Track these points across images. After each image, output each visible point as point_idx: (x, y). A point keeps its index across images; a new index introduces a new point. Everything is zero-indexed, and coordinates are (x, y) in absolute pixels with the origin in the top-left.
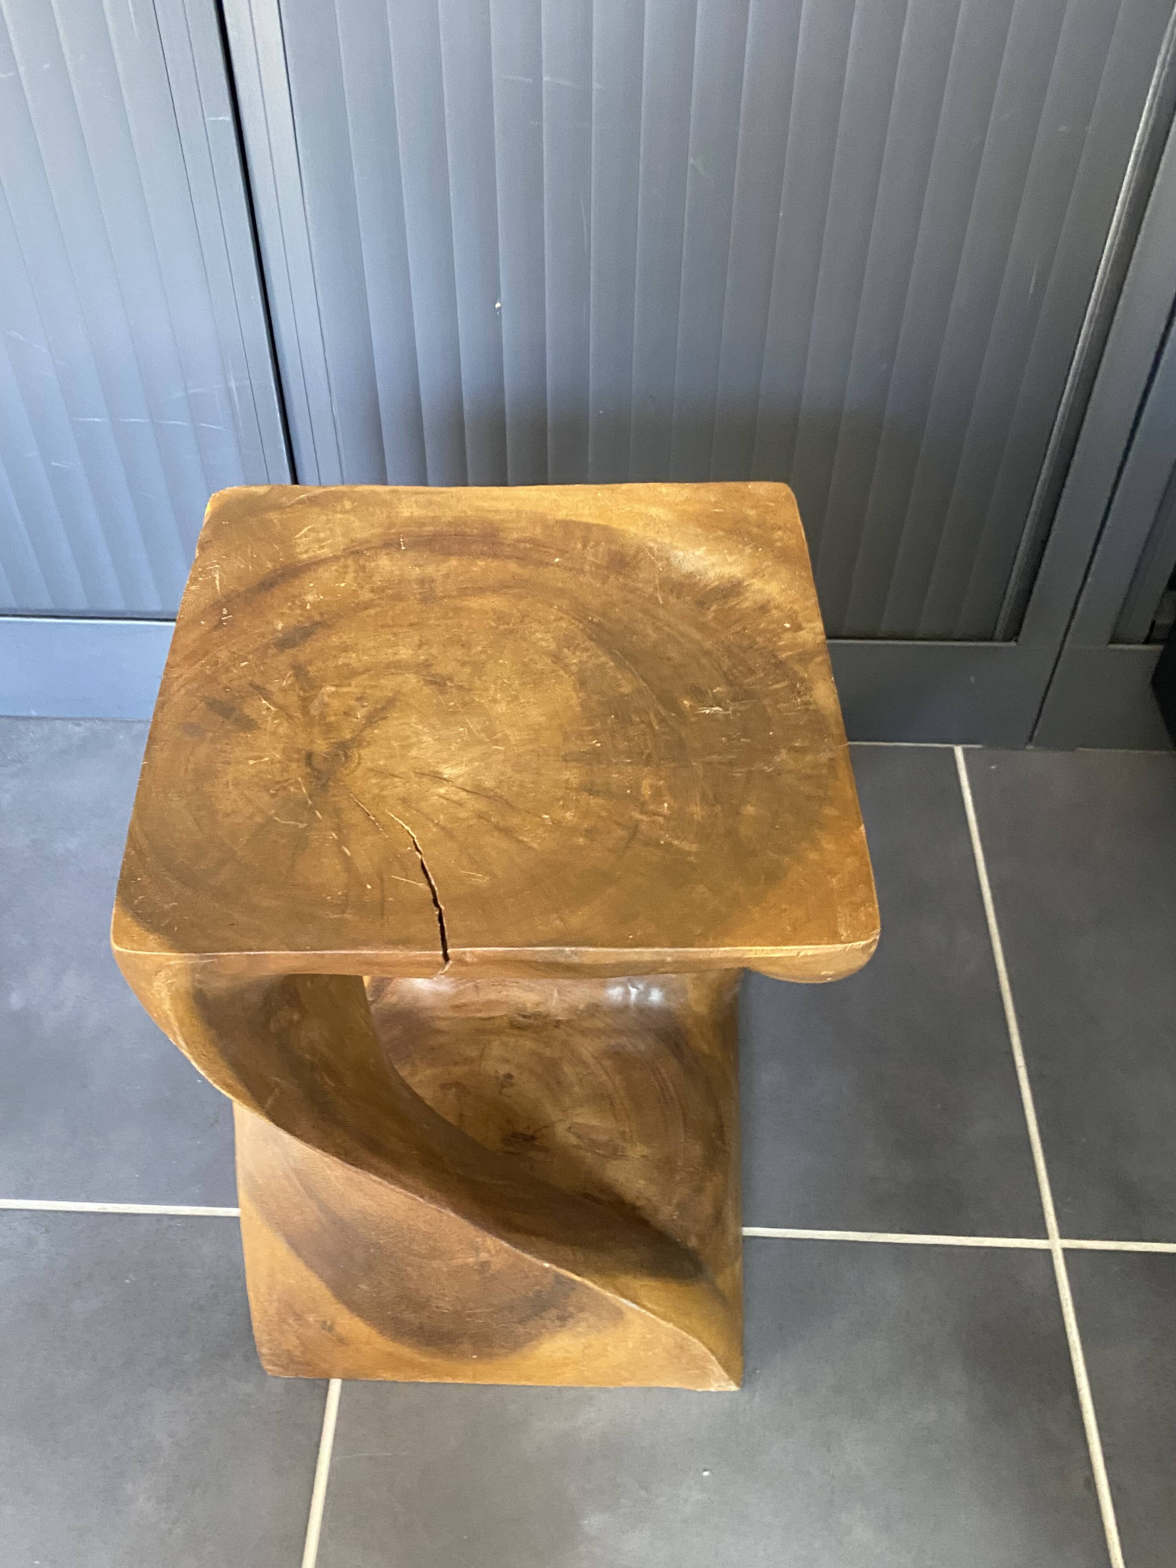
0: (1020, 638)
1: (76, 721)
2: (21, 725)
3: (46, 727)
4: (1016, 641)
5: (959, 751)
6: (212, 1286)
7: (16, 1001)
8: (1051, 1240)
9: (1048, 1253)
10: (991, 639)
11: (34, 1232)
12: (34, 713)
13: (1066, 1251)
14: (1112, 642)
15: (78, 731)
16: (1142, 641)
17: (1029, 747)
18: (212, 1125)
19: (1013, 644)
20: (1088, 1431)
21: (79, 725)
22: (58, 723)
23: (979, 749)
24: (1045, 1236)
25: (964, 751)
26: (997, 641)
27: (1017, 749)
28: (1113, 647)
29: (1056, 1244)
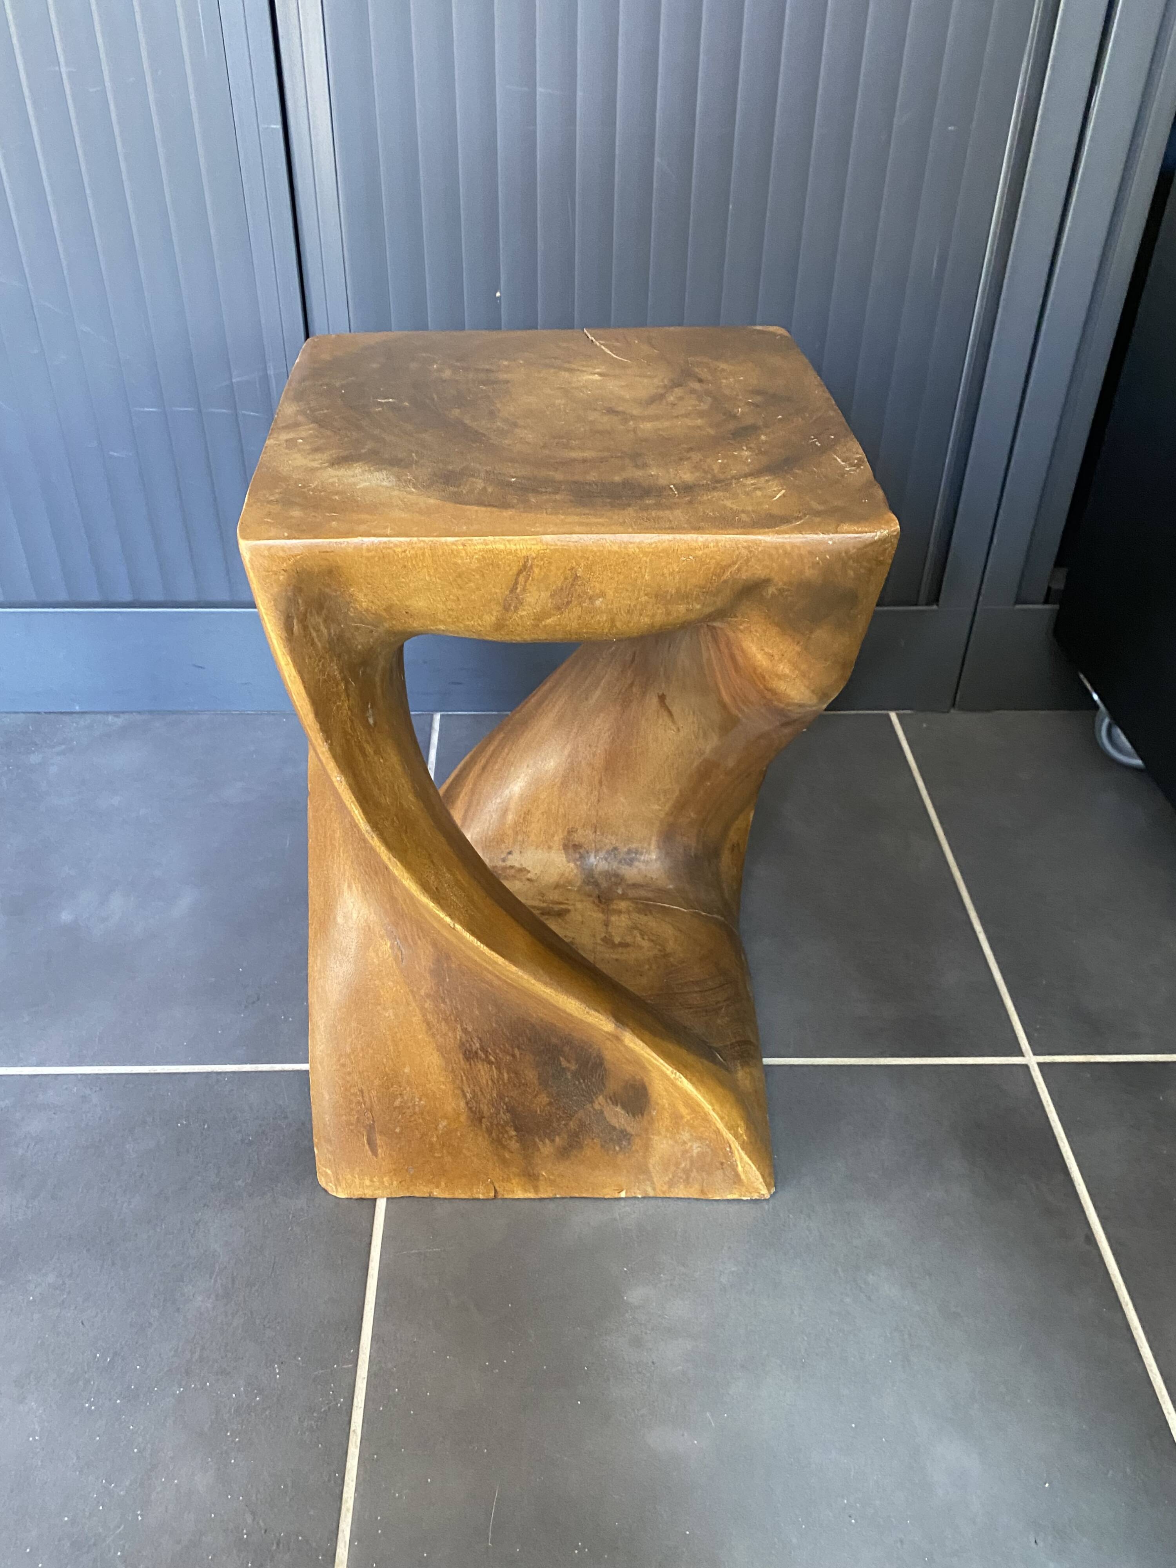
0: (941, 601)
1: (116, 714)
2: (66, 718)
3: (88, 719)
4: (937, 605)
5: (893, 716)
6: (260, 1125)
7: (66, 917)
8: (1027, 1057)
9: (1026, 1067)
10: (916, 605)
11: (88, 1092)
12: (77, 708)
13: (1040, 1065)
14: (1017, 602)
15: (119, 721)
16: (1042, 600)
17: (952, 711)
18: (254, 1003)
19: (935, 607)
20: (1081, 1196)
21: (117, 717)
22: (99, 716)
23: (910, 714)
24: (1021, 1054)
25: (898, 715)
26: (922, 605)
27: (943, 712)
28: (1018, 607)
29: (1031, 1060)
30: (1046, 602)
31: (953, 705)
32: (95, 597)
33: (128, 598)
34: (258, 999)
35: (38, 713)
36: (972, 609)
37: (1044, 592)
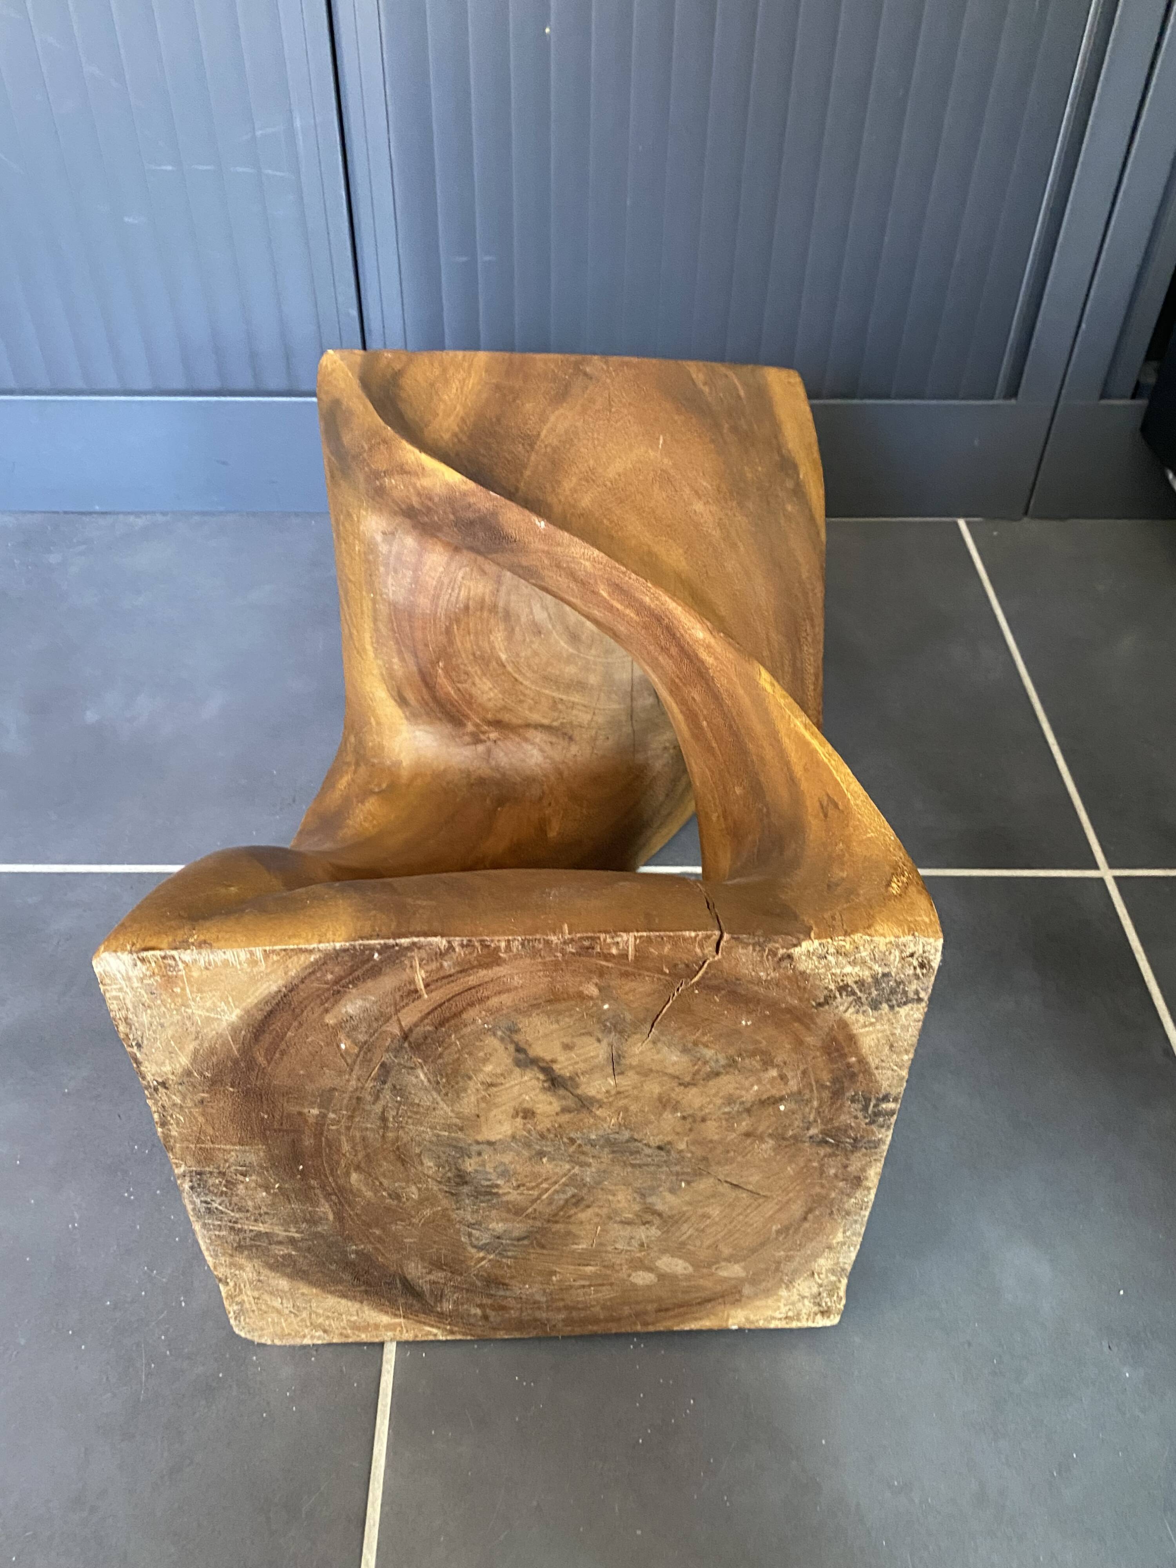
0: (1019, 396)
1: (137, 514)
2: (86, 519)
3: (110, 519)
4: (1016, 397)
5: (962, 523)
8: (1102, 871)
9: (1101, 881)
10: (992, 398)
11: (119, 891)
12: (97, 508)
13: (1117, 879)
14: (1103, 396)
15: (140, 522)
16: (1130, 394)
17: (1026, 520)
18: (289, 804)
19: (1013, 401)
20: (1159, 1009)
21: (141, 517)
22: (121, 517)
23: (981, 522)
24: (1096, 867)
25: (968, 524)
26: (999, 398)
27: (1015, 520)
28: (1104, 402)
29: (1107, 874)
30: (1133, 397)
31: (1026, 513)
32: (114, 385)
33: (147, 385)
34: (294, 801)
35: (57, 513)
36: (1053, 404)
37: (1133, 386)
